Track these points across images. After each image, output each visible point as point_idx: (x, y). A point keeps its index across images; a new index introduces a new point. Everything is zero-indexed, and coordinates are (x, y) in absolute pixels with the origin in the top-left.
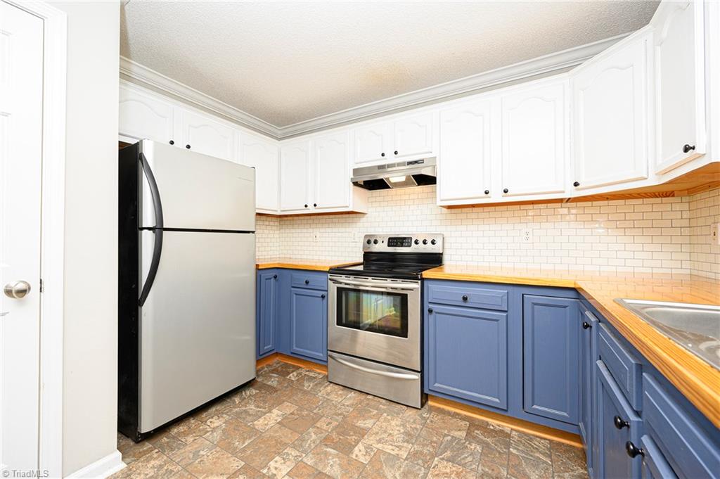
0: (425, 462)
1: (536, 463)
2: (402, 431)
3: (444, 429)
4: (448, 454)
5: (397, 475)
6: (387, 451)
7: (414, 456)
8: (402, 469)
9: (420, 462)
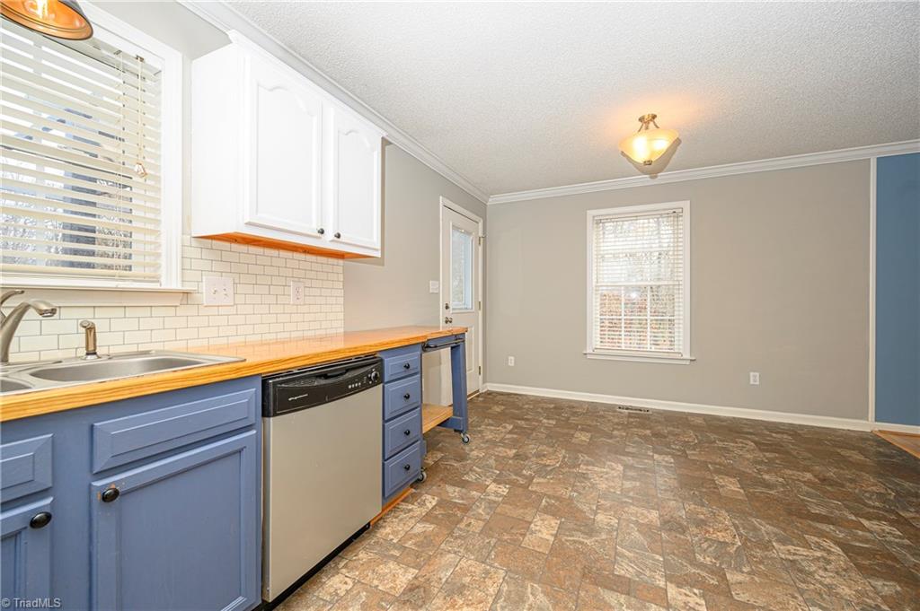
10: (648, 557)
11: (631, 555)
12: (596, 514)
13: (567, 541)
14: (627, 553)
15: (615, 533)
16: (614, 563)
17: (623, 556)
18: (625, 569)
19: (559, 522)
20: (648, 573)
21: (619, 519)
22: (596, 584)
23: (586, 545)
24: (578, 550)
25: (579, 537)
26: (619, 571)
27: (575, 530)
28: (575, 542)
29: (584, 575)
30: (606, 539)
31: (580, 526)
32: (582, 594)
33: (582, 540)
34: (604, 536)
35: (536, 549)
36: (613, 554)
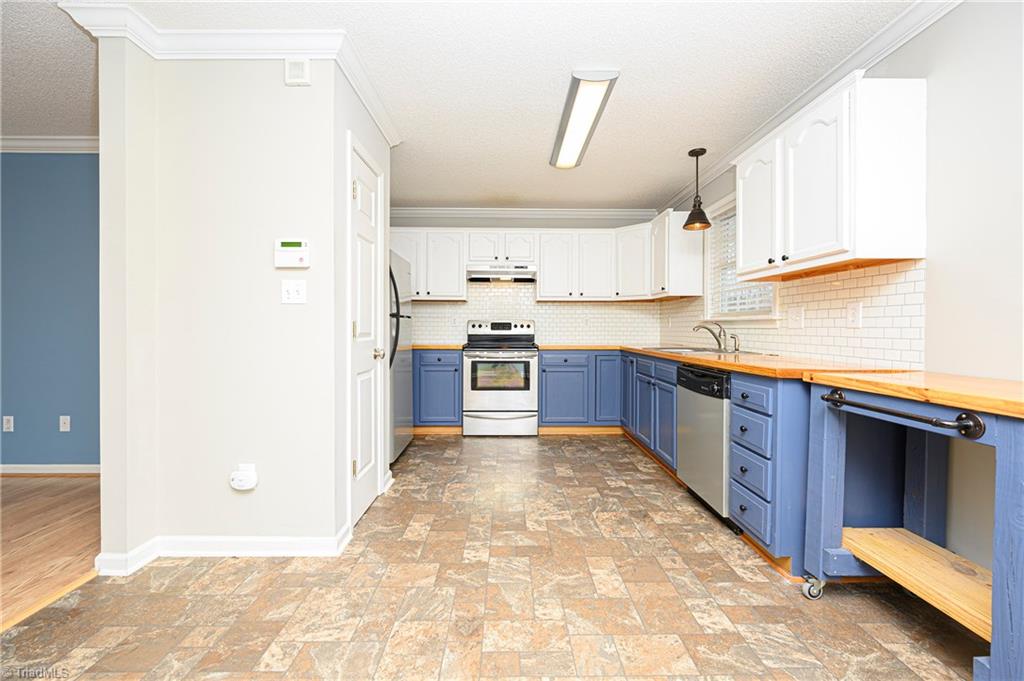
10: (502, 578)
11: (516, 576)
12: (564, 617)
13: (578, 573)
14: (521, 576)
15: (535, 596)
16: (531, 564)
17: (524, 573)
18: (522, 562)
19: (598, 591)
20: (503, 565)
21: (535, 618)
22: (541, 547)
23: (559, 574)
24: (565, 567)
25: (569, 580)
26: (526, 560)
27: (575, 587)
28: (571, 574)
29: (551, 549)
30: (543, 585)
31: (574, 593)
32: (547, 539)
33: (566, 578)
34: (546, 588)
35: (598, 558)
36: (533, 573)
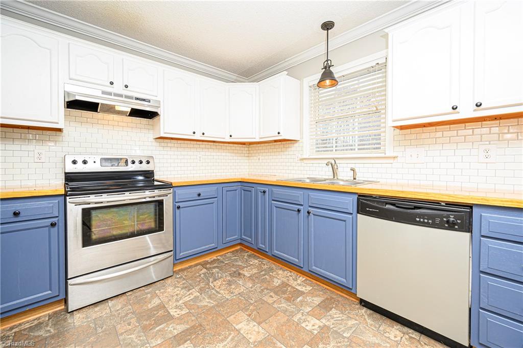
0: (209, 288)
1: (236, 260)
2: (180, 289)
3: (195, 274)
4: (211, 280)
5: (208, 301)
6: (188, 300)
7: (201, 291)
8: (206, 298)
9: (207, 290)
